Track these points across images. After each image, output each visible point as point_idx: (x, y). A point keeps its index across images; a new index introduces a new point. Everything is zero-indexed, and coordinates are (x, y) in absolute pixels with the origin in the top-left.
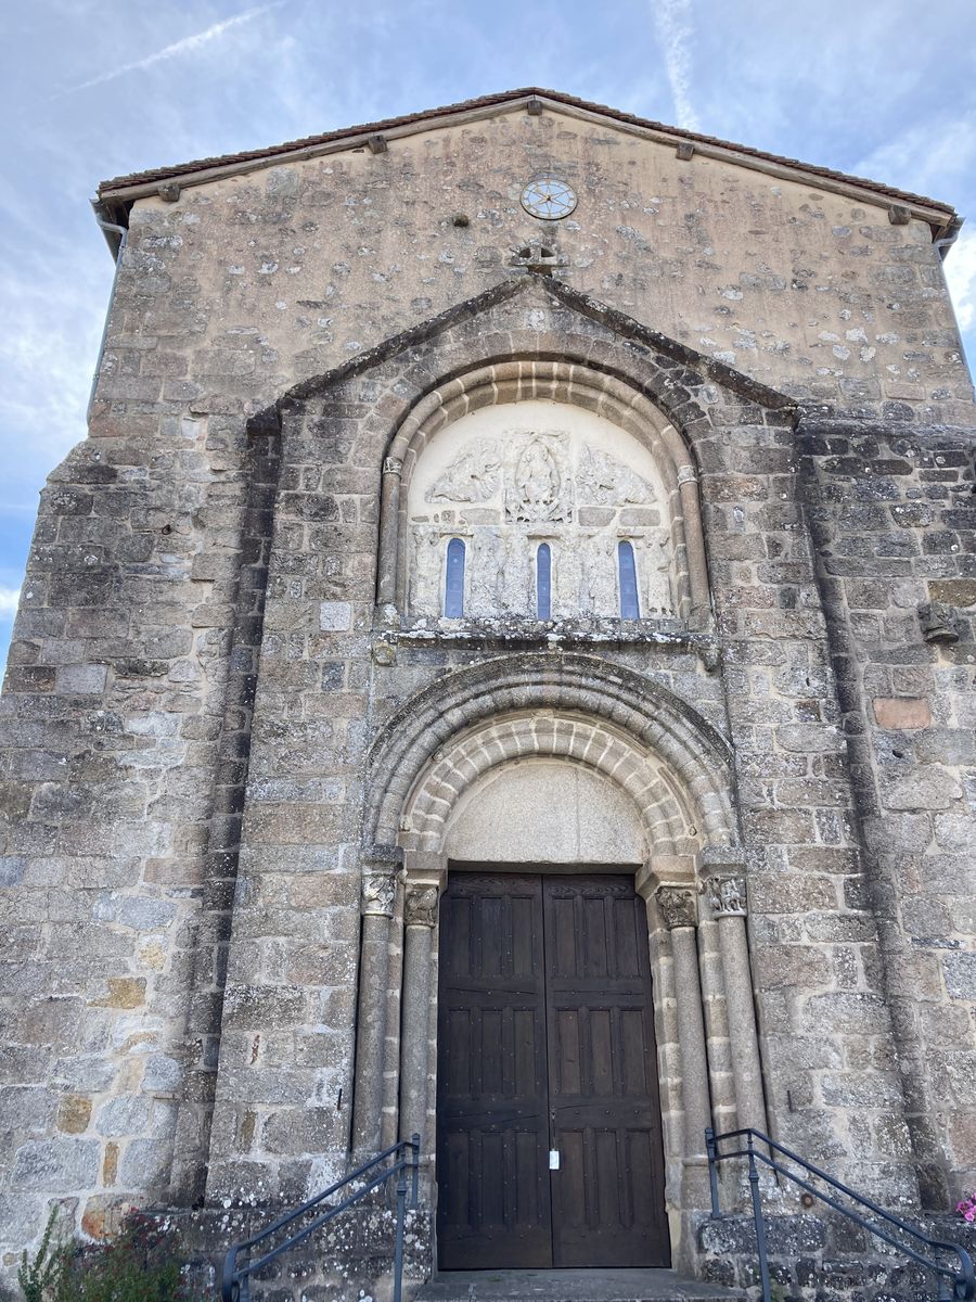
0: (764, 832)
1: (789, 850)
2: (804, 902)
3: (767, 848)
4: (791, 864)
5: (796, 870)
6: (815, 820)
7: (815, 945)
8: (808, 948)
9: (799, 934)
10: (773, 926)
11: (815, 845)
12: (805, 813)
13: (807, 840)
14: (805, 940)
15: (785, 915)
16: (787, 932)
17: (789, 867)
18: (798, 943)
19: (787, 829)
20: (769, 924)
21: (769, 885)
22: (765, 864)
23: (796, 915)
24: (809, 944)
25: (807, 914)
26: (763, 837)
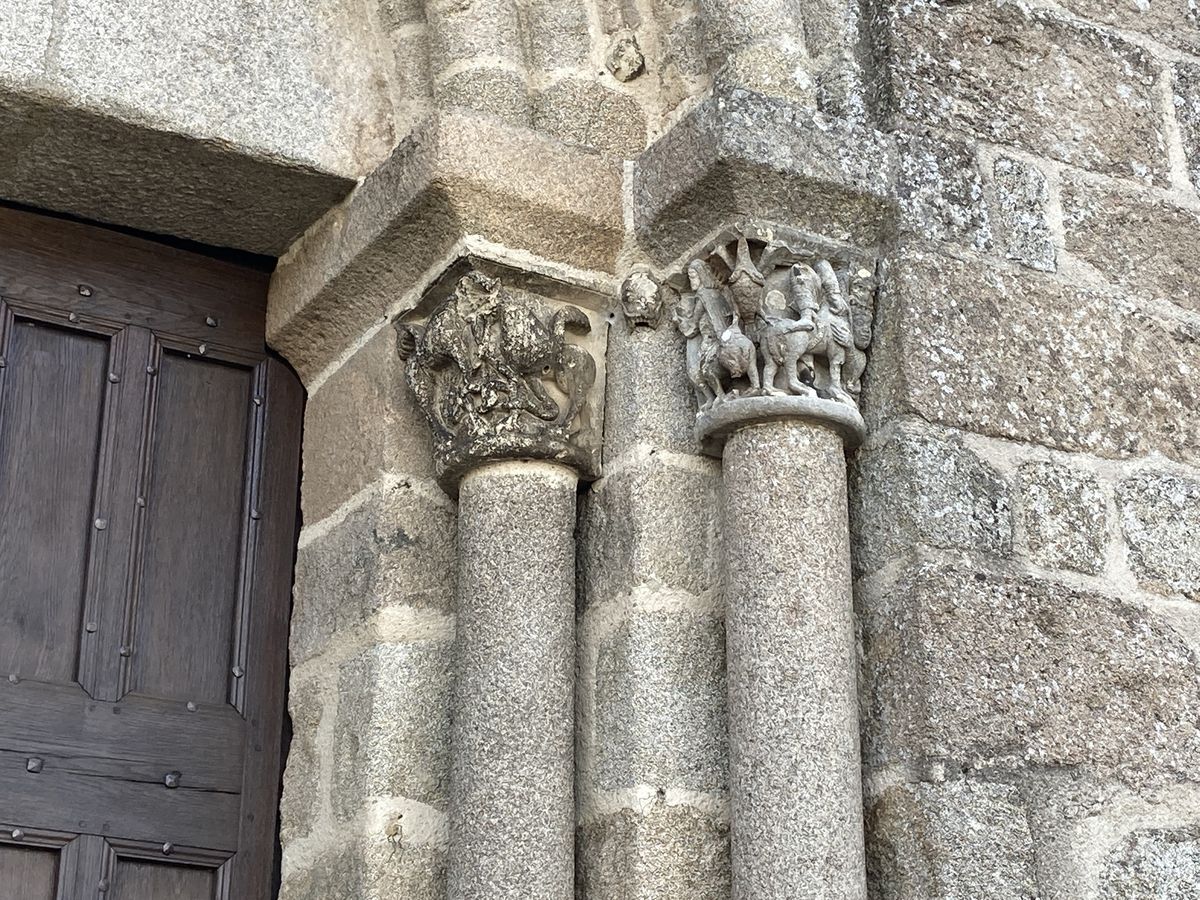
0: (976, 93)
1: (1069, 193)
2: (1118, 417)
3: (986, 156)
4: (1073, 248)
5: (1094, 277)
6: (1170, 102)
7: (1157, 605)
8: (1130, 614)
9: (1095, 545)
10: (994, 489)
11: (1168, 195)
12: (1135, 60)
13: (1140, 169)
14: (1117, 578)
15: (1041, 453)
16: (1050, 527)
17: (1066, 259)
18: (1090, 584)
19: (1064, 105)
20: (976, 477)
21: (985, 312)
22: (974, 224)
23: (1085, 462)
24: (1132, 596)
25: (1129, 468)
26: (970, 111)
